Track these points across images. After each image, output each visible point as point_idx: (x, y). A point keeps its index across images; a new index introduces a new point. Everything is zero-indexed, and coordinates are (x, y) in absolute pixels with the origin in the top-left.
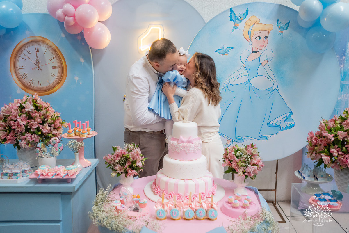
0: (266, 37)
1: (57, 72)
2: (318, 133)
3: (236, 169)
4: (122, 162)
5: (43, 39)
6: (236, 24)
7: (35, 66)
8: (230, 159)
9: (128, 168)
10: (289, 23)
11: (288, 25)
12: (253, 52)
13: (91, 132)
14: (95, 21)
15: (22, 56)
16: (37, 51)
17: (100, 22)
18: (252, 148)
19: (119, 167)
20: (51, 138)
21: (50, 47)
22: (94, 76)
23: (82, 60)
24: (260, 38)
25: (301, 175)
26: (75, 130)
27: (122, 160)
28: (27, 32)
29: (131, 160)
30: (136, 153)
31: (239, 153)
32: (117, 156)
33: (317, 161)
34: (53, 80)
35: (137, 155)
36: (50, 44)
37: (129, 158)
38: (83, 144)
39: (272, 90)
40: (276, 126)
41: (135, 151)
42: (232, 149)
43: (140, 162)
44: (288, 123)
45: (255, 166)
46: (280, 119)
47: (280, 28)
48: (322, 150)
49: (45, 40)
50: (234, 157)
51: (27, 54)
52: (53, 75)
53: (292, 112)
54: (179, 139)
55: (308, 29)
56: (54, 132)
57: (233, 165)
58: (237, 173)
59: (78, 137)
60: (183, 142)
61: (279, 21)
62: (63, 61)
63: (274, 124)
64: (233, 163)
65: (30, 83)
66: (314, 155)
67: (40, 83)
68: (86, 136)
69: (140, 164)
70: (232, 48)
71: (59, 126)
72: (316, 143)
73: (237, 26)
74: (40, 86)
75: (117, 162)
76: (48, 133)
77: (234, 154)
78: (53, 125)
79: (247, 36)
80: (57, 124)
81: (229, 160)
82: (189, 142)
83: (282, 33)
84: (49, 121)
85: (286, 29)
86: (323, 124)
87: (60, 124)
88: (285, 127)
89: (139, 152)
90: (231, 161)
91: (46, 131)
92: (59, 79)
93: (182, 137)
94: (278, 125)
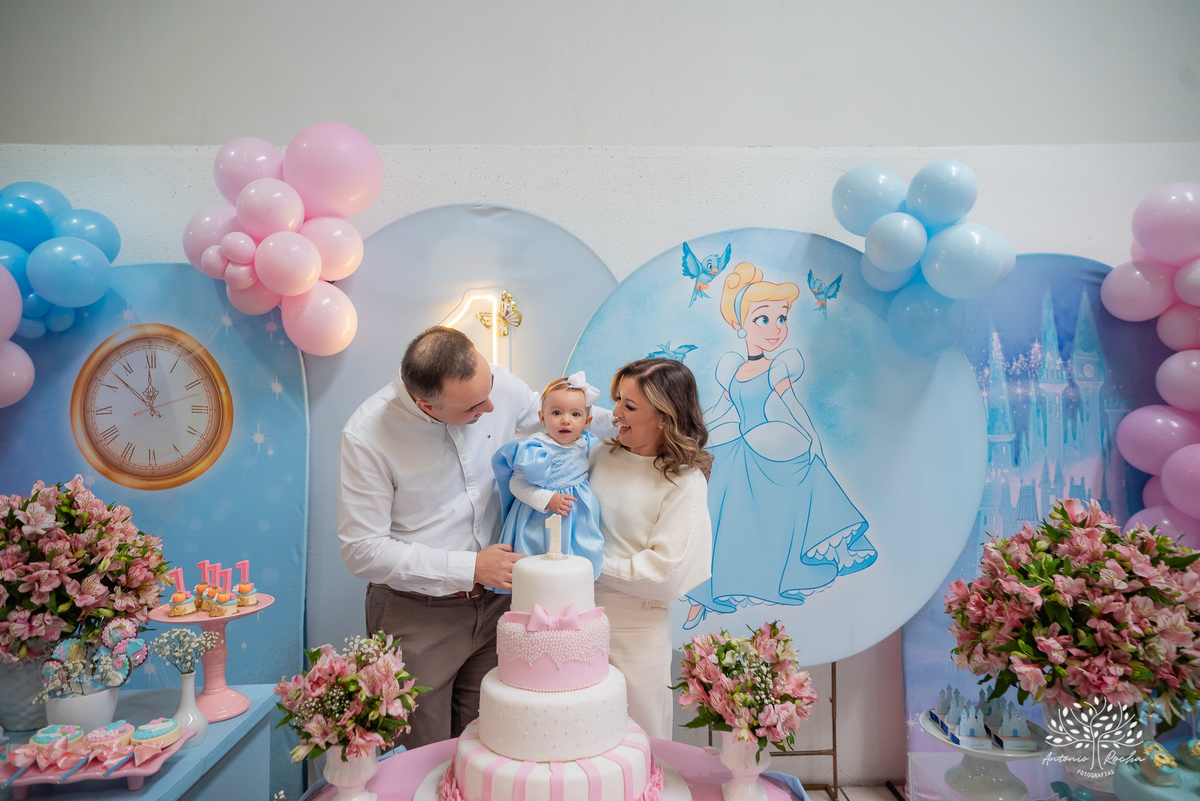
0: (783, 318)
1: (203, 423)
2: (982, 584)
3: (725, 716)
4: (332, 704)
5: (170, 333)
6: (699, 284)
7: (143, 407)
8: (704, 680)
9: (351, 726)
10: (838, 280)
11: (838, 286)
12: (750, 358)
13: (252, 599)
14: (311, 277)
15: (108, 378)
16: (152, 363)
17: (332, 282)
18: (772, 640)
19: (318, 722)
20: (108, 620)
21: (189, 352)
22: (309, 432)
23: (277, 388)
24: (766, 320)
25: (944, 728)
26: (200, 593)
27: (333, 697)
28: (128, 315)
29: (365, 694)
30: (383, 670)
31: (733, 655)
32: (317, 683)
33: (988, 678)
34: (189, 446)
35: (387, 676)
36: (190, 344)
37: (358, 690)
38: (212, 640)
39: (808, 460)
40: (825, 562)
41: (380, 662)
42: (707, 646)
43: (398, 703)
44: (859, 553)
45: (789, 704)
46: (835, 541)
47: (816, 294)
48: (1007, 639)
49: (176, 335)
50: (715, 673)
51: (123, 374)
52: (192, 431)
53: (866, 522)
54: (530, 616)
55: (890, 295)
56: (121, 603)
57: (717, 701)
58: (730, 729)
59: (203, 617)
60: (545, 627)
61: (815, 276)
62: (223, 390)
63: (820, 558)
64: (715, 696)
65: (124, 454)
66: (978, 658)
67: (152, 454)
68: (230, 611)
69: (397, 710)
70: (692, 348)
71: (146, 579)
72: (983, 616)
73: (704, 291)
74: (153, 462)
75: (314, 704)
76: (97, 606)
77: (717, 662)
78: (123, 578)
79: (731, 316)
80: (138, 574)
81: (701, 683)
82: (562, 626)
83: (823, 306)
84: (106, 565)
85: (834, 296)
86: (995, 554)
87: (150, 574)
88: (849, 564)
89: (393, 665)
90: (707, 688)
91: (91, 600)
92: (208, 442)
93: (539, 610)
94: (831, 559)
